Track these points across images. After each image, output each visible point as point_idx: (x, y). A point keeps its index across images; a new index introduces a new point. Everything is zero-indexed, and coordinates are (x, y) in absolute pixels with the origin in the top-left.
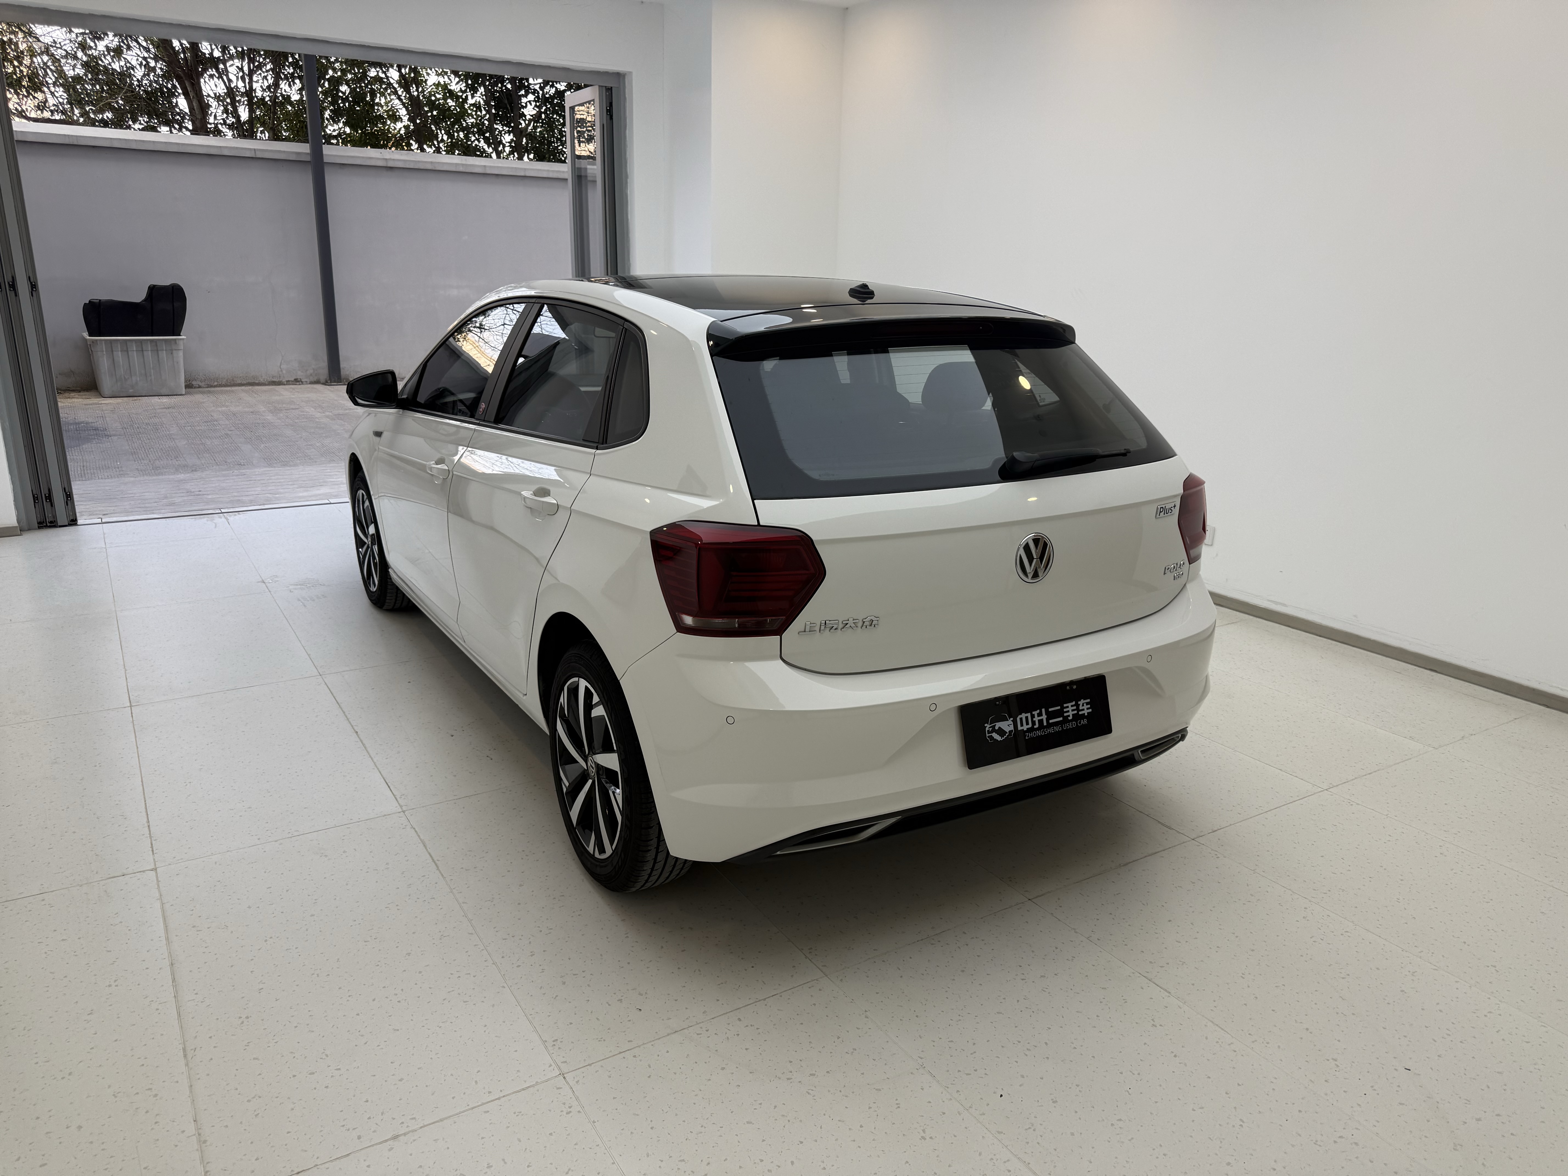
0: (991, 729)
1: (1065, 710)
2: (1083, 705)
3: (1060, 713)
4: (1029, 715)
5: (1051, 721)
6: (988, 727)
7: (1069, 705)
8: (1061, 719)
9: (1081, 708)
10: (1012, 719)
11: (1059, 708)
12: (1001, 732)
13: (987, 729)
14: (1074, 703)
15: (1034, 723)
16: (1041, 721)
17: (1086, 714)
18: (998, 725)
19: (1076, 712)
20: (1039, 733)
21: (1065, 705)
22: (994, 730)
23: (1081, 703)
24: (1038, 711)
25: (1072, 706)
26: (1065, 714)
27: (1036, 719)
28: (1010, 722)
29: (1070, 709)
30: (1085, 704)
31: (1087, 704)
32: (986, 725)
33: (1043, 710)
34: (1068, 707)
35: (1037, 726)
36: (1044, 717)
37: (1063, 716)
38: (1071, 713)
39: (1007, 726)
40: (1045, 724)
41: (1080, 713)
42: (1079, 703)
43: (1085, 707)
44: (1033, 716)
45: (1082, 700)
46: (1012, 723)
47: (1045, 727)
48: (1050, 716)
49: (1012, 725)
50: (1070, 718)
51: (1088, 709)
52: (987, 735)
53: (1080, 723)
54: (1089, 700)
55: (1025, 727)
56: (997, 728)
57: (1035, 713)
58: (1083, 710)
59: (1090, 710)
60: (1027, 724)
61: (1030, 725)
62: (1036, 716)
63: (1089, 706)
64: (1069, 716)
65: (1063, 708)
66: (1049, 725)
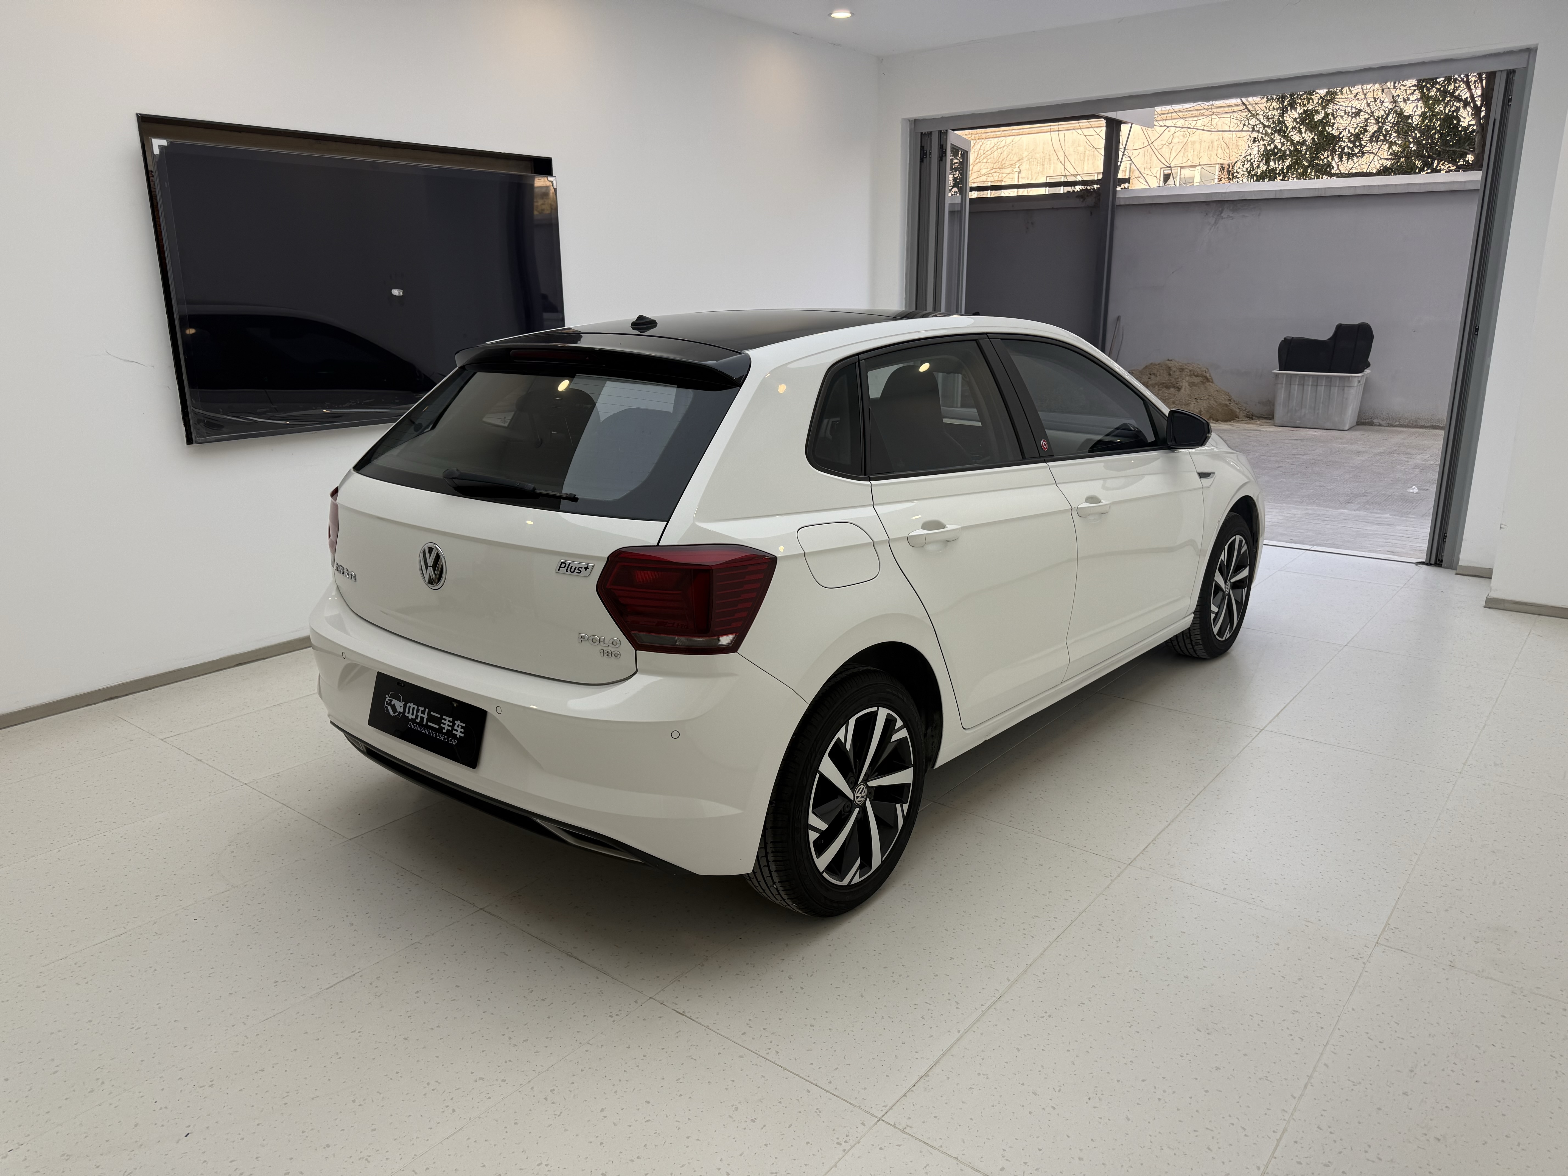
0: (389, 701)
1: (443, 721)
2: (458, 727)
3: (438, 721)
4: (416, 707)
5: (429, 724)
6: (388, 698)
7: (448, 719)
8: (437, 727)
9: (456, 727)
10: (404, 703)
11: (439, 716)
12: (394, 708)
13: (387, 700)
14: (451, 719)
15: (417, 716)
16: (422, 718)
17: (458, 736)
18: (394, 702)
19: (450, 728)
20: (418, 728)
21: (444, 717)
22: (390, 704)
23: (458, 723)
24: (423, 709)
25: (449, 721)
26: (442, 725)
27: (420, 714)
28: (402, 704)
29: (447, 723)
30: (460, 727)
31: (462, 727)
32: (387, 696)
33: (427, 710)
34: (445, 720)
35: (418, 721)
36: (426, 717)
37: (439, 725)
38: (446, 727)
39: (399, 705)
40: (424, 723)
41: (454, 732)
42: (456, 722)
43: (459, 729)
44: (418, 710)
45: (459, 721)
46: (403, 706)
47: (423, 726)
48: (431, 718)
49: (403, 708)
50: (445, 731)
51: (461, 732)
52: (385, 705)
53: (451, 740)
54: (464, 725)
55: (410, 716)
56: (392, 703)
57: (421, 709)
58: (457, 731)
59: (462, 735)
60: (413, 714)
61: (414, 717)
62: (420, 711)
63: (463, 730)
64: (444, 728)
65: (441, 718)
66: (427, 726)
